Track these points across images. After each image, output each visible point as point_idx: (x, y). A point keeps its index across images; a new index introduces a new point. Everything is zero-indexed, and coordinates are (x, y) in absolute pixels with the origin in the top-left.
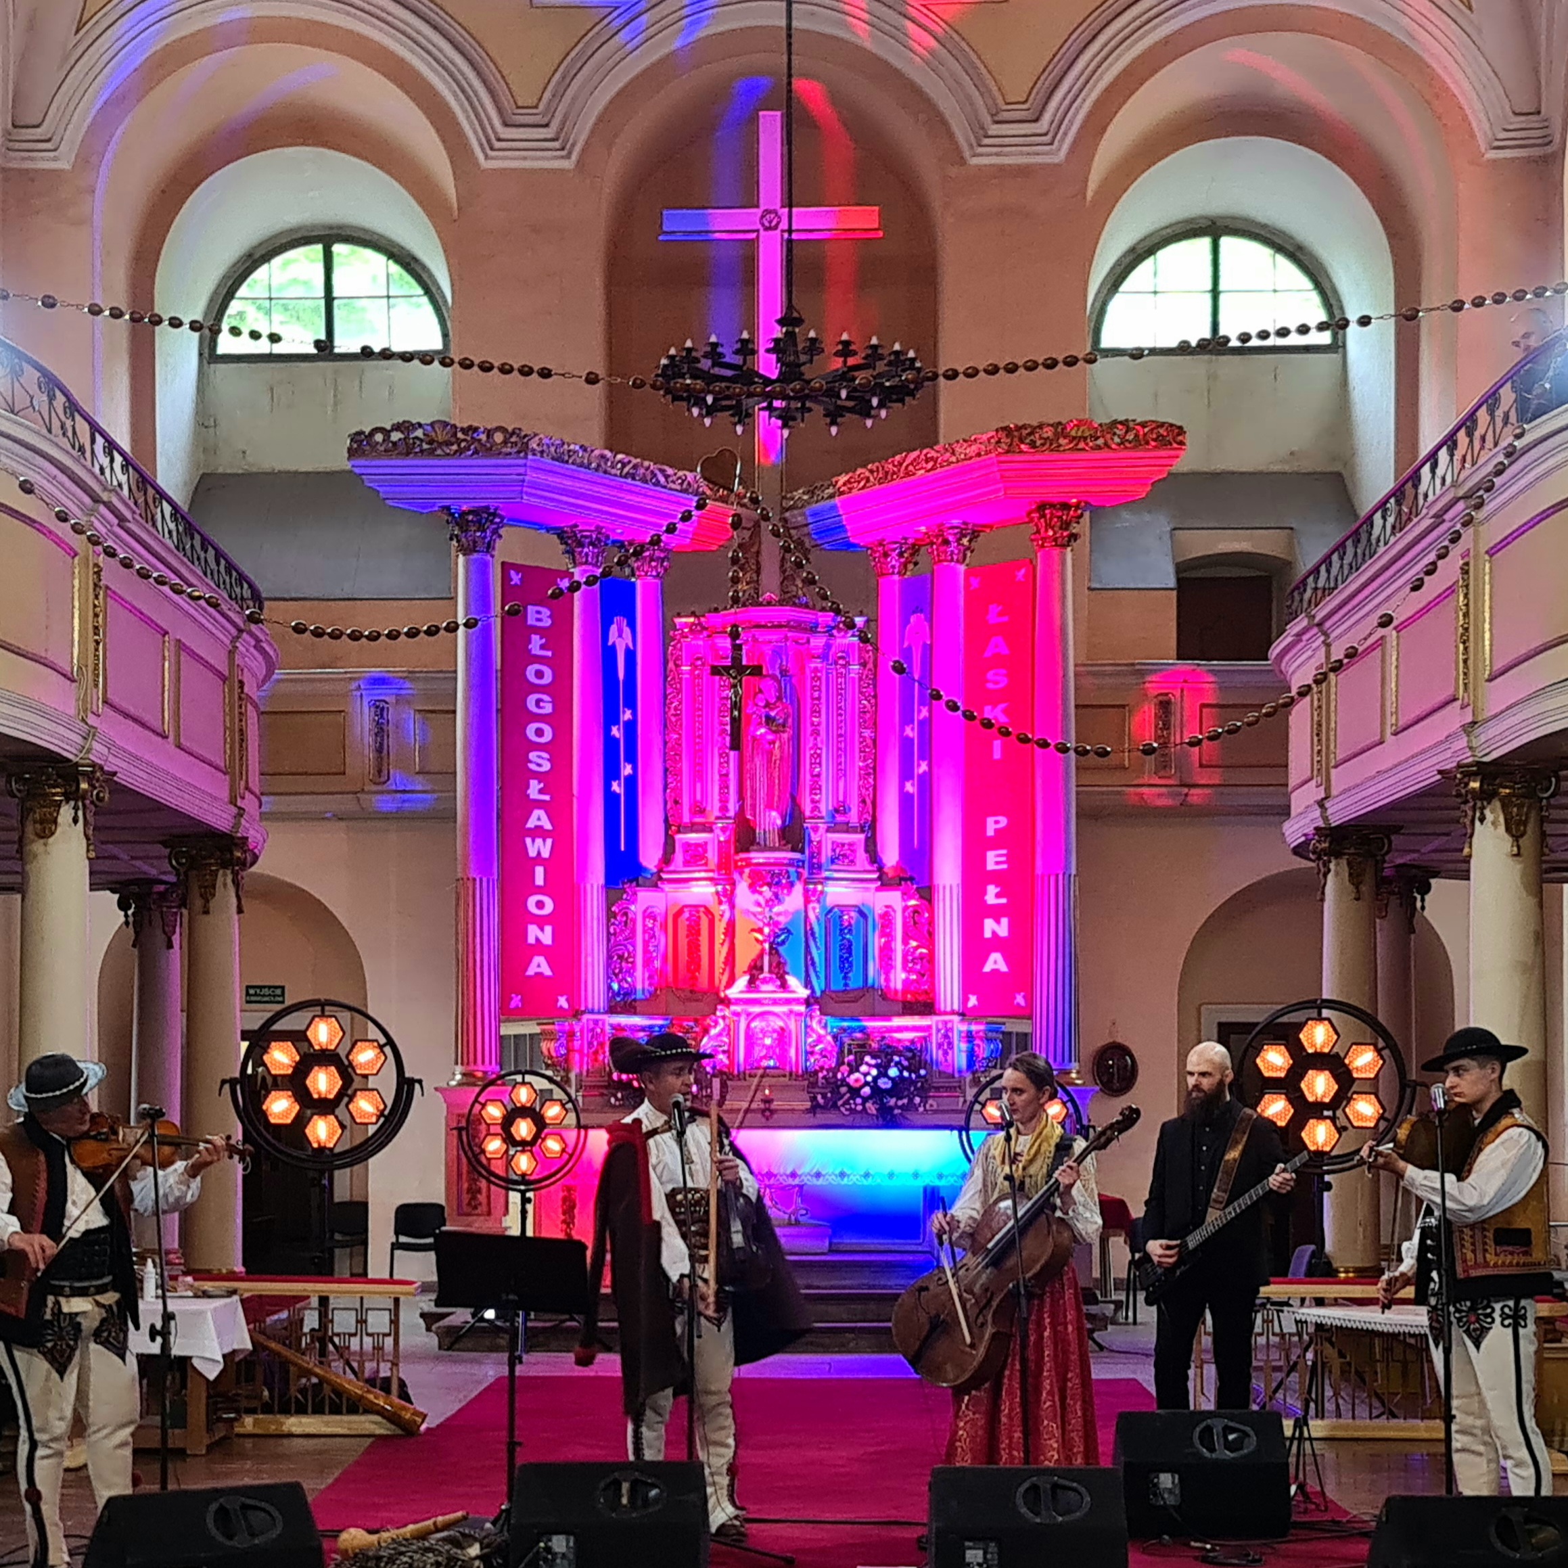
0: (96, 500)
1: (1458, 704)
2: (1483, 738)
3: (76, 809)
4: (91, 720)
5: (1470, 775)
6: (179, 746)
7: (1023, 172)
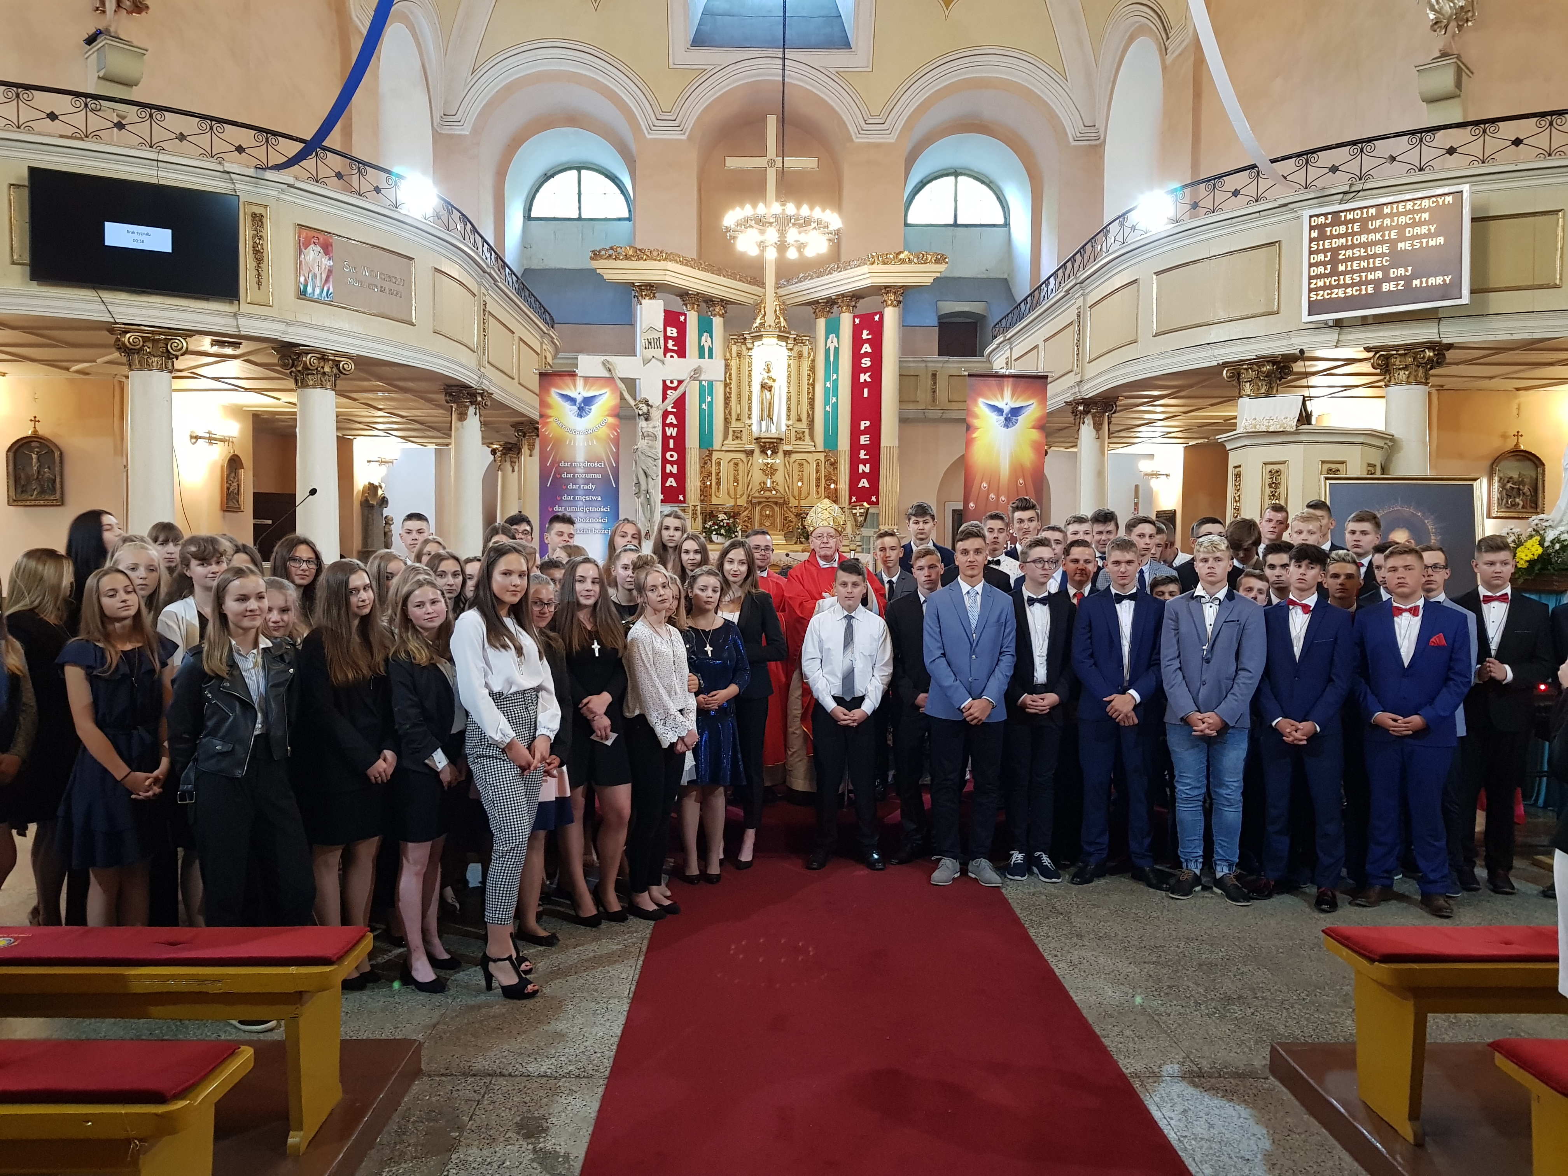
0: (485, 272)
1: (1073, 373)
2: (1085, 388)
3: (476, 408)
4: (482, 369)
5: (1078, 404)
6: (520, 384)
7: (878, 146)
